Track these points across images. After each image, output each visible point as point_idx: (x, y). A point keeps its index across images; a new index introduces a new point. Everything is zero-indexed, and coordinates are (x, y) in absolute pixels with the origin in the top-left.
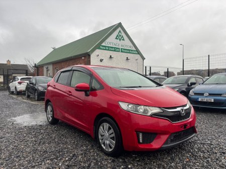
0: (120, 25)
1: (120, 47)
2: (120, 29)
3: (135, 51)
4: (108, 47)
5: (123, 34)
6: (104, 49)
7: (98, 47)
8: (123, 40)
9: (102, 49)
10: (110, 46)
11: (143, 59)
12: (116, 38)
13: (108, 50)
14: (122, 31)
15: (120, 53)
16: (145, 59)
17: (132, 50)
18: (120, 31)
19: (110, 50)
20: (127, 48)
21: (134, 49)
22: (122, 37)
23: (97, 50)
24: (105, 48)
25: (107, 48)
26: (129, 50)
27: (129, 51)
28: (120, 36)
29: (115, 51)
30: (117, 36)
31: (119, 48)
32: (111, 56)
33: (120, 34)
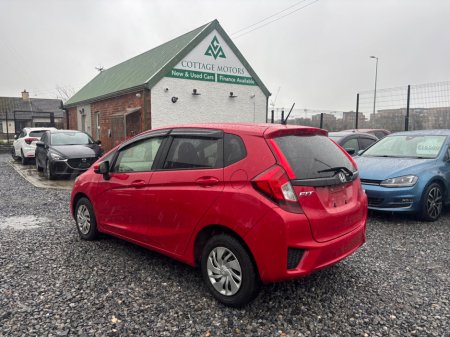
0: (215, 25)
1: (216, 72)
2: (215, 33)
3: (247, 78)
4: (189, 72)
5: (222, 44)
6: (179, 77)
7: (168, 72)
8: (223, 56)
9: (176, 77)
10: (193, 69)
11: (268, 94)
12: (207, 54)
13: (189, 78)
14: (219, 38)
15: (216, 84)
16: (270, 95)
17: (241, 78)
18: (215, 39)
19: (194, 79)
20: (232, 74)
21: (247, 74)
22: (220, 49)
23: (166, 79)
24: (182, 74)
25: (187, 75)
26: (236, 77)
27: (235, 80)
28: (215, 48)
29: (203, 79)
30: (210, 48)
31: (213, 75)
32: (195, 91)
33: (215, 44)
